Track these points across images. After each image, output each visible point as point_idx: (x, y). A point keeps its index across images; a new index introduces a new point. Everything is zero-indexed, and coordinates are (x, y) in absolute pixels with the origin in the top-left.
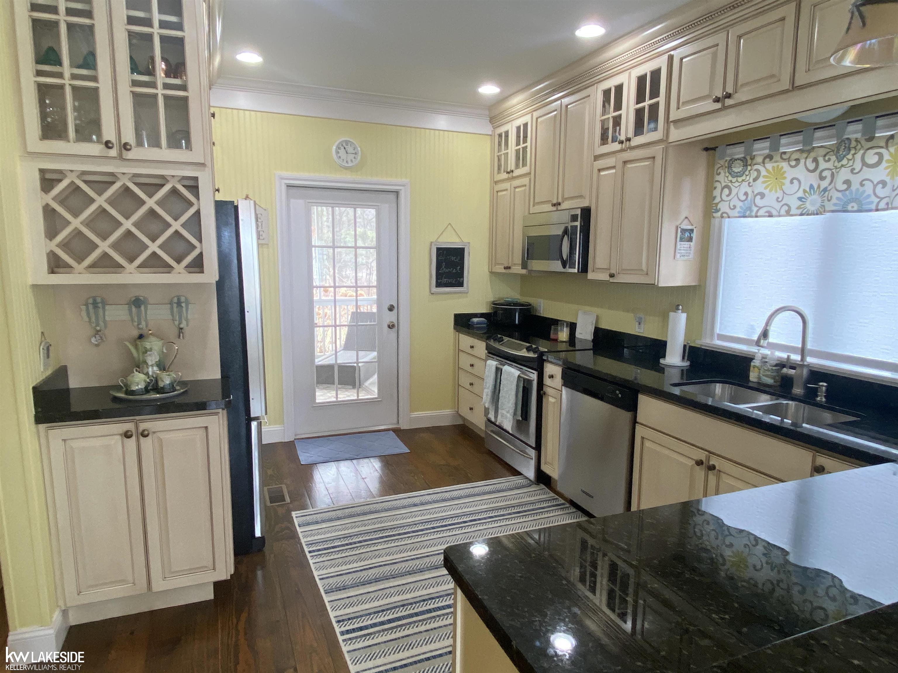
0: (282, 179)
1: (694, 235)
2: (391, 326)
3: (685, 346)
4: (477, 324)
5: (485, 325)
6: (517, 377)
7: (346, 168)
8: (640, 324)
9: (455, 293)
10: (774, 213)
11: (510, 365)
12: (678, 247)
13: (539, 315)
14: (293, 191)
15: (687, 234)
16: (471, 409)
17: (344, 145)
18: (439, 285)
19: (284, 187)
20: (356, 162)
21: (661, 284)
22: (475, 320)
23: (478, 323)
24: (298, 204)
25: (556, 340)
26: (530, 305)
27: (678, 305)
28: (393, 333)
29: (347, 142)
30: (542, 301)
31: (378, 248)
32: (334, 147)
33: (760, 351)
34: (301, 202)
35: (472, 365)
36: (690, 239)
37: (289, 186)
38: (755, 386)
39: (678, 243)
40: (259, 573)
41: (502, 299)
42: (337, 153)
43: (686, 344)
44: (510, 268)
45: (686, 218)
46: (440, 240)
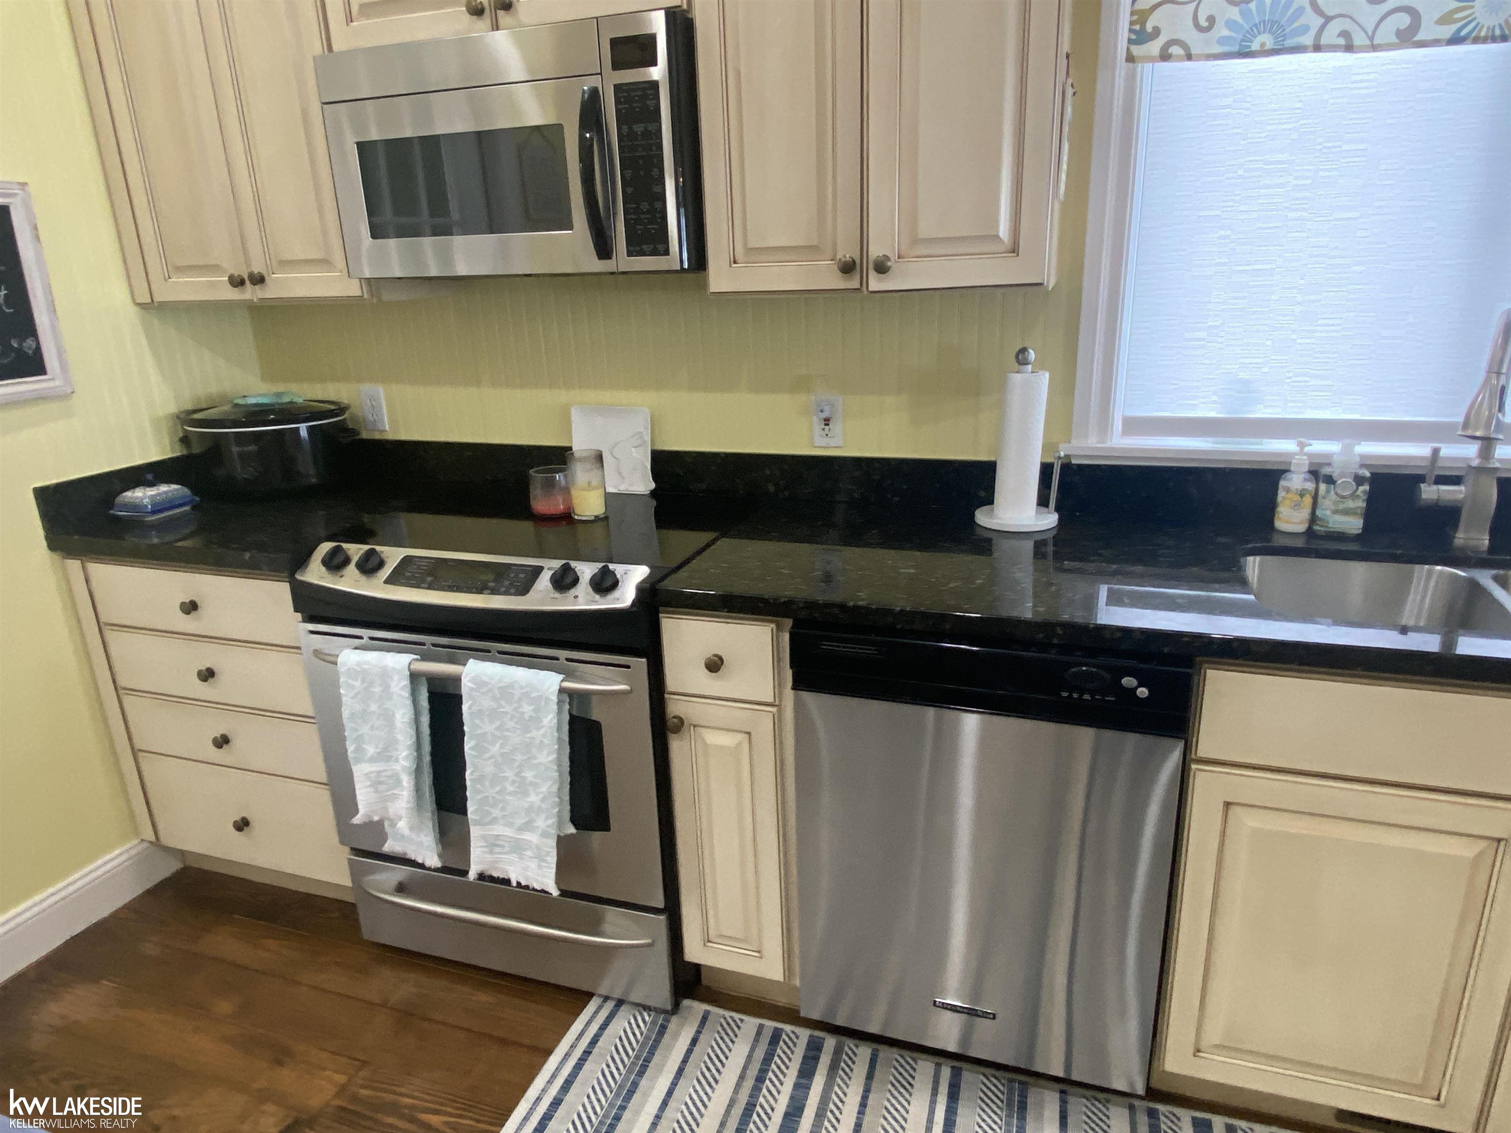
3: (1046, 470)
4: (153, 512)
5: (187, 508)
6: (554, 698)
8: (827, 422)
9: (15, 404)
11: (484, 654)
13: (377, 436)
16: (242, 825)
22: (142, 495)
25: (567, 518)
26: (341, 409)
27: (1023, 350)
30: (381, 391)
33: (1306, 449)
35: (208, 675)
38: (1300, 543)
41: (223, 399)
43: (1049, 460)
44: (259, 280)
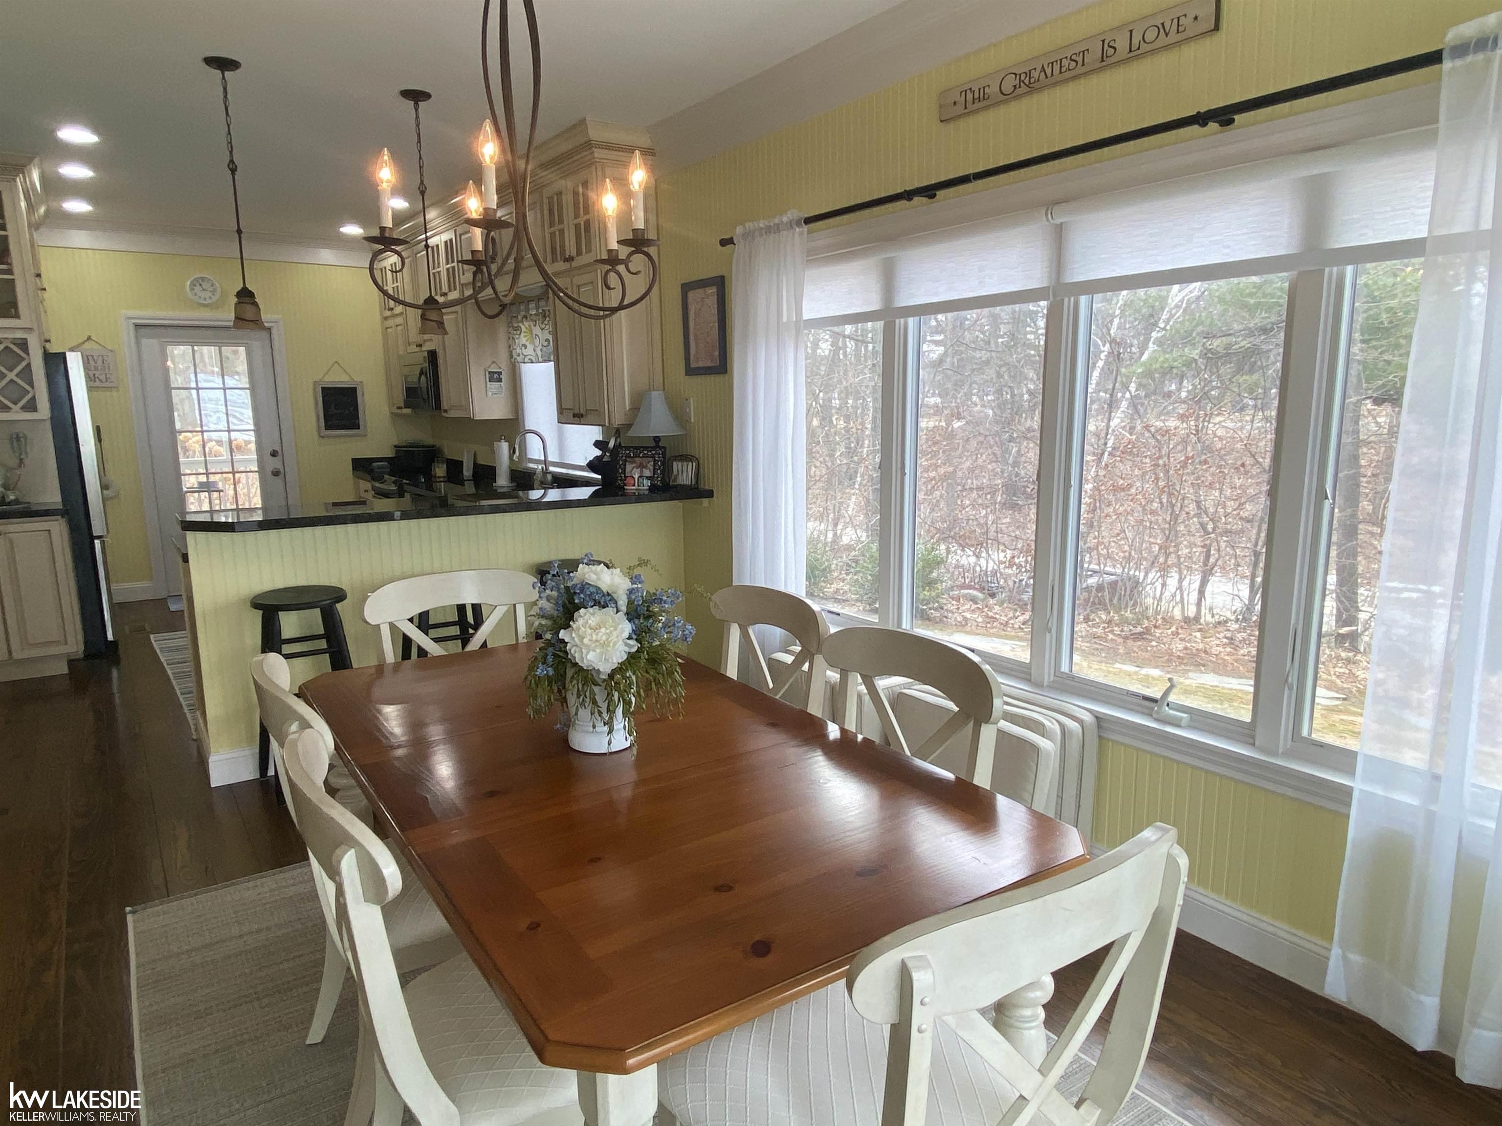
0: (129, 318)
1: (502, 377)
2: (276, 473)
5: (390, 470)
7: (205, 306)
9: (350, 436)
10: (534, 360)
12: (489, 386)
14: (143, 331)
15: (496, 376)
17: (198, 282)
18: (328, 427)
19: (132, 328)
20: (214, 299)
21: (477, 418)
22: (377, 464)
23: (379, 468)
24: (150, 344)
25: (435, 476)
27: (499, 436)
28: (279, 481)
29: (203, 279)
31: (253, 388)
32: (189, 283)
34: (154, 341)
36: (500, 380)
37: (137, 326)
39: (488, 383)
40: (115, 673)
42: (192, 289)
44: (401, 408)
45: (494, 362)
46: (326, 379)
